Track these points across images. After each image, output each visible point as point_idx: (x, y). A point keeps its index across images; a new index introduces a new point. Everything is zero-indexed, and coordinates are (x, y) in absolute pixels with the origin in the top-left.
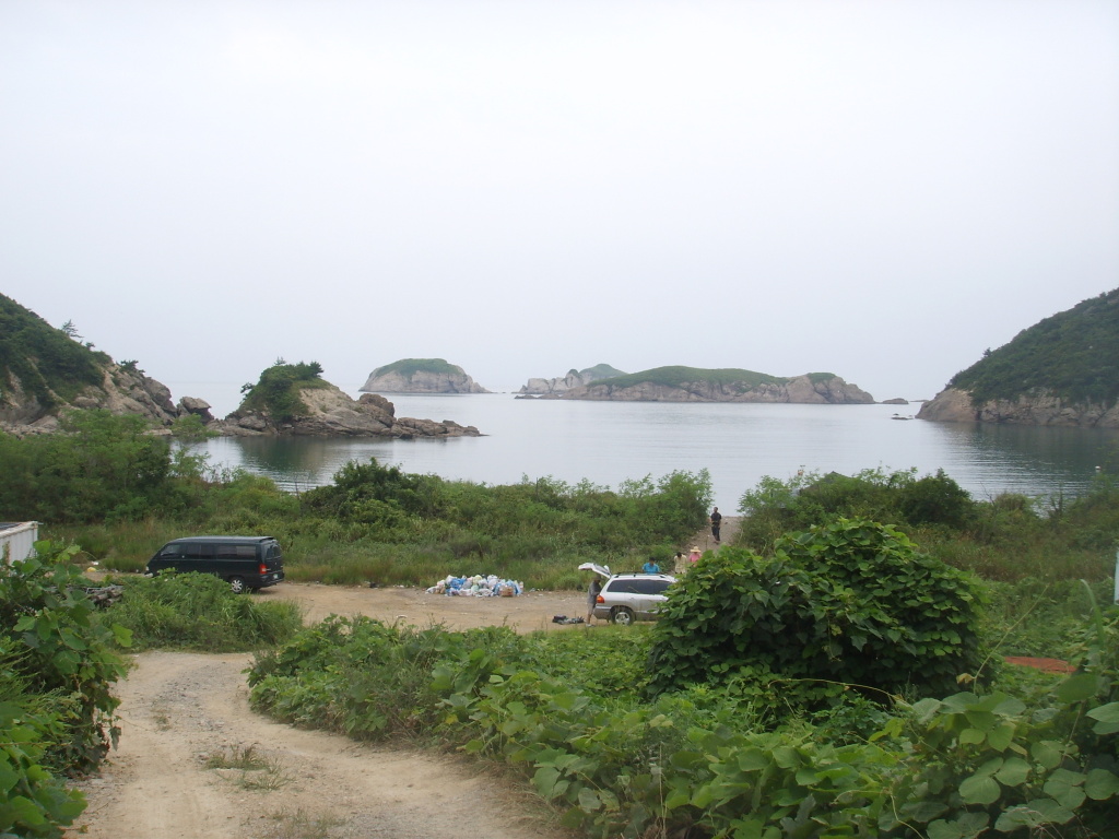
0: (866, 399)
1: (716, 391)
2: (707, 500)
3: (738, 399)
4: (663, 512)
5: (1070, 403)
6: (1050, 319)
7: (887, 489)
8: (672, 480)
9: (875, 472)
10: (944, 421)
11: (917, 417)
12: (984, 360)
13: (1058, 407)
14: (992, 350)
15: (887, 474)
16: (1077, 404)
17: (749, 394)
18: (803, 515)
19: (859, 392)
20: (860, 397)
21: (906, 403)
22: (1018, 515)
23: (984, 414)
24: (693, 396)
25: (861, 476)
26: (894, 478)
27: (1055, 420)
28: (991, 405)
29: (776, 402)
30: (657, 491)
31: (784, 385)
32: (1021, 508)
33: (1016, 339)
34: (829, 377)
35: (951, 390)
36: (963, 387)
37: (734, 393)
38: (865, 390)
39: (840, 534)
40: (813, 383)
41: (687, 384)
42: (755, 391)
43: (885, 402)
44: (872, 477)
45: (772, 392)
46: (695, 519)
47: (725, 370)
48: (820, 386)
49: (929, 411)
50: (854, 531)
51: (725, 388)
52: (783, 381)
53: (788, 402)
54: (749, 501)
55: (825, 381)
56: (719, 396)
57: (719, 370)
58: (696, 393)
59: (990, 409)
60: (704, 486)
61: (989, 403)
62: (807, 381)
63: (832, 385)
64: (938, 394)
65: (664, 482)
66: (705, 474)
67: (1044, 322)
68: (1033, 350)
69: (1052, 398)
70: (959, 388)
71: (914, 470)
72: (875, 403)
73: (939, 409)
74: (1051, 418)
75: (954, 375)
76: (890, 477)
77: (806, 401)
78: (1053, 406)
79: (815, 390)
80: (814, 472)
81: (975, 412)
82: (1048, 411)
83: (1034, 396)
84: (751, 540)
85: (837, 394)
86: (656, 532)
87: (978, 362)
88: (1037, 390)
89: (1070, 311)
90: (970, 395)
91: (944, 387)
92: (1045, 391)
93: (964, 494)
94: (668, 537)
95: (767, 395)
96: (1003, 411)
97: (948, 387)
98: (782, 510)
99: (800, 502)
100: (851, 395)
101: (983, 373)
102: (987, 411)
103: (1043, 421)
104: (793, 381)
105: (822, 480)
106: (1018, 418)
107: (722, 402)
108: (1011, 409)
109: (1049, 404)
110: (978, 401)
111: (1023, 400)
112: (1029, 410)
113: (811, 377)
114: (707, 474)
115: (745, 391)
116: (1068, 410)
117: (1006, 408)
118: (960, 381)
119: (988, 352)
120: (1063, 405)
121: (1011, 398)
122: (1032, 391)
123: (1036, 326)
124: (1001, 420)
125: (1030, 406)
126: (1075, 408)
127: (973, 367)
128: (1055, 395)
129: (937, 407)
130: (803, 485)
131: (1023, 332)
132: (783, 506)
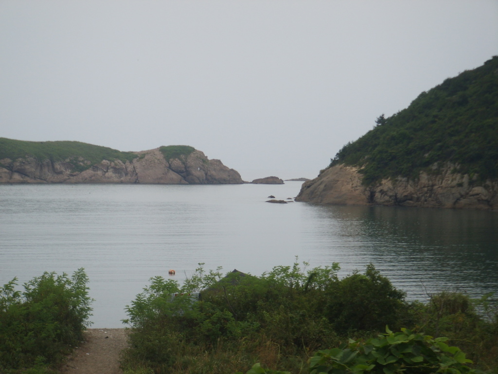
0: (232, 178)
1: (46, 170)
2: (82, 309)
3: (74, 179)
4: (31, 326)
5: (481, 181)
6: (455, 79)
7: (306, 290)
8: (41, 285)
9: (290, 271)
10: (328, 205)
11: (298, 199)
12: (376, 130)
13: (466, 185)
14: (386, 117)
15: (305, 271)
16: (488, 183)
17: (88, 173)
18: (207, 324)
19: (224, 169)
20: (225, 176)
21: (281, 182)
22: (461, 319)
23: (378, 195)
24: (17, 177)
25: (273, 275)
26: (313, 276)
27: (463, 201)
28: (386, 184)
29: (122, 183)
30: (23, 300)
31: (131, 162)
32: (463, 311)
33: (415, 104)
34: (186, 151)
35: (338, 166)
36: (353, 162)
37: (68, 172)
38: (230, 168)
39: (385, 350)
40: (167, 158)
41: (8, 161)
42: (95, 168)
43: (256, 182)
44: (287, 276)
45: (116, 170)
46: (71, 333)
47: (58, 143)
48: (176, 163)
49: (312, 192)
50: (403, 346)
51: (58, 166)
52: (130, 157)
53: (136, 182)
54: (139, 308)
55: (182, 156)
56: (49, 175)
57: (49, 144)
58: (21, 172)
59: (385, 188)
60: (80, 292)
61: (384, 181)
62: (160, 156)
63: (191, 161)
64: (322, 172)
65: (32, 287)
66: (81, 277)
67: (448, 82)
68: (435, 116)
69: (458, 176)
70: (347, 165)
71: (335, 266)
72: (243, 182)
73: (324, 190)
74: (458, 199)
75: (341, 148)
76: (307, 275)
77: (159, 181)
78: (460, 185)
79: (170, 167)
80: (215, 272)
81: (368, 193)
82: (454, 190)
83: (438, 173)
84: (147, 358)
85: (197, 172)
86: (25, 352)
87: (370, 132)
88: (440, 166)
89: (479, 70)
90: (360, 172)
91: (329, 163)
92: (451, 166)
93: (400, 295)
94: (40, 358)
95: (110, 173)
96: (401, 192)
97: (334, 163)
98: (180, 320)
99: (201, 309)
100: (214, 173)
101: (376, 146)
102: (382, 192)
103: (449, 203)
104: (141, 156)
105: (222, 281)
106: (418, 199)
107: (53, 183)
108: (410, 189)
109: (455, 183)
110: (370, 179)
111: (424, 178)
112: (432, 190)
113: (163, 150)
114: (84, 276)
115: (82, 169)
116: (478, 189)
117: (404, 188)
118: (348, 155)
119: (381, 120)
120: (472, 183)
121: (411, 174)
122: (435, 166)
123: (438, 88)
124: (398, 203)
125: (433, 186)
126: (486, 187)
127: (364, 137)
128: (462, 172)
129: (322, 186)
130: (201, 288)
131: (423, 95)
132: (181, 313)
